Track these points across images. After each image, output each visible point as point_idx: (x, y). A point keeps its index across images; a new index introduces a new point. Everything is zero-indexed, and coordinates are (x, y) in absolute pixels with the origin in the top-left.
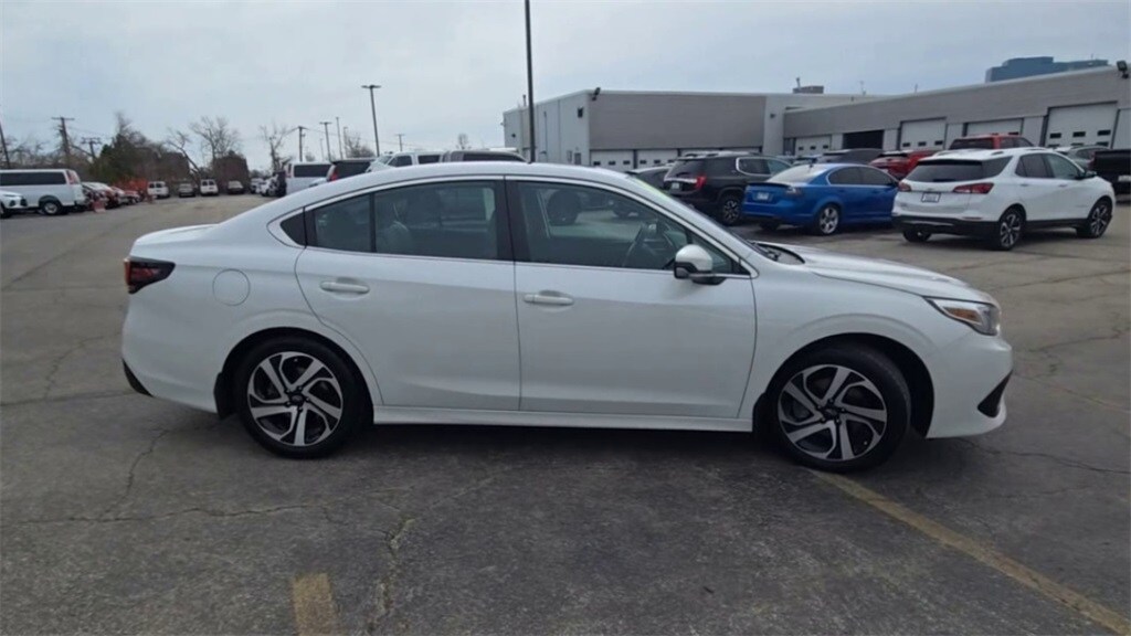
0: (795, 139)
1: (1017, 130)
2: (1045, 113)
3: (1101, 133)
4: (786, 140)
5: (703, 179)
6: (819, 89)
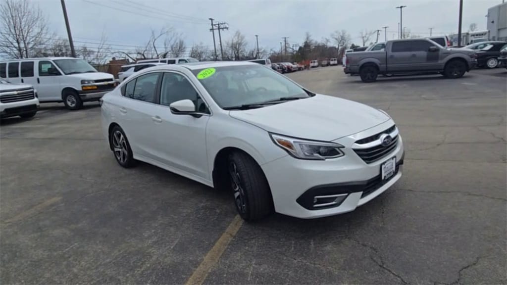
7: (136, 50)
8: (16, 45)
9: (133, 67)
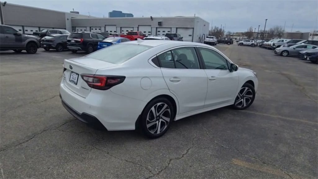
0: (75, 27)
1: (132, 30)
2: (138, 26)
3: (149, 32)
4: (73, 27)
5: (82, 39)
6: (78, 13)
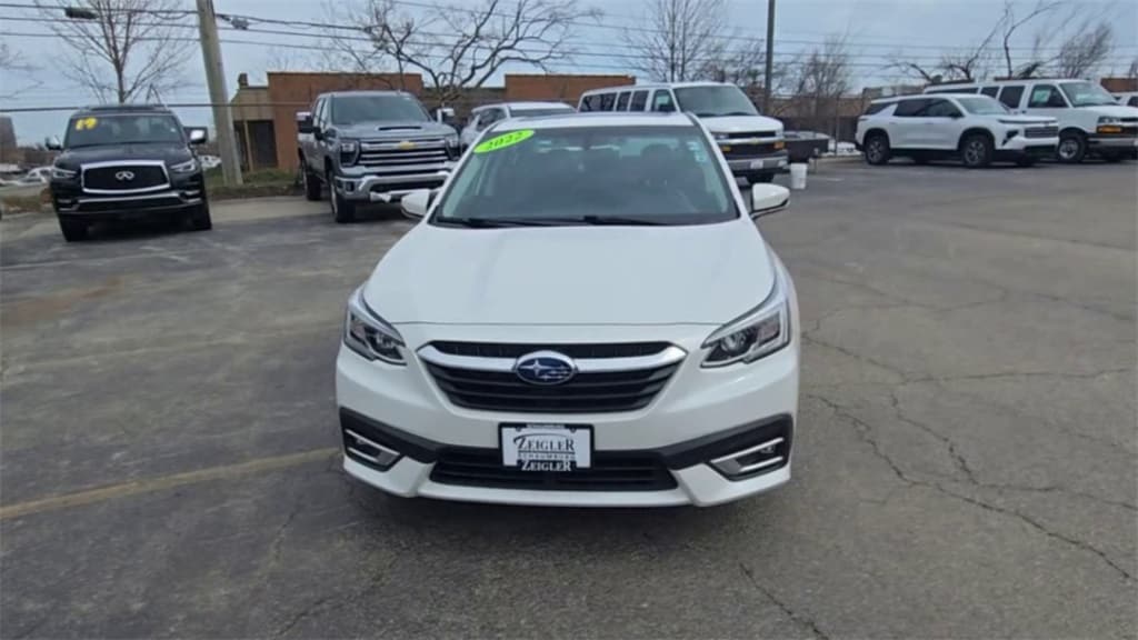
7: (942, 58)
8: (667, 53)
9: (893, 103)
